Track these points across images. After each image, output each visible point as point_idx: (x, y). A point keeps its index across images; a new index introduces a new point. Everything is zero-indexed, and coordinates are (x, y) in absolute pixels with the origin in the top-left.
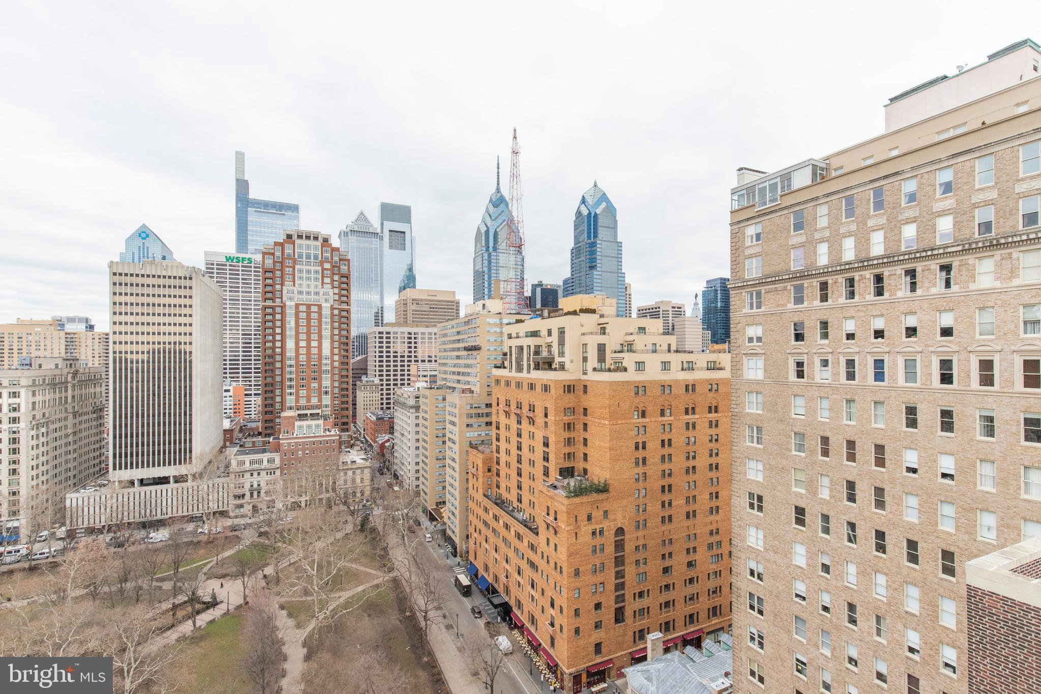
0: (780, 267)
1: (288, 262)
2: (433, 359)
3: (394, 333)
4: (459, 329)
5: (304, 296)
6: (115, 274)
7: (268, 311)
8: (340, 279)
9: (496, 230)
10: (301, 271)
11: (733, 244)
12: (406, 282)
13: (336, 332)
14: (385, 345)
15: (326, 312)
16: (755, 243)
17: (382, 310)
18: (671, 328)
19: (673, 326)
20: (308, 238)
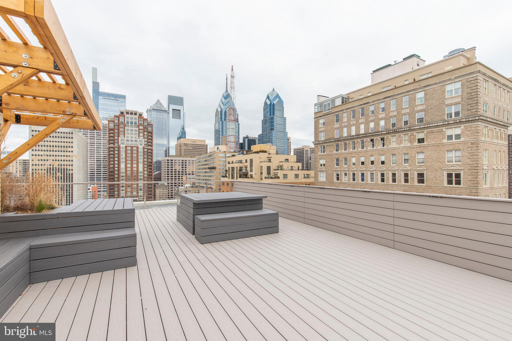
0: (331, 136)
1: (121, 126)
2: (194, 173)
3: (175, 160)
4: (206, 159)
5: (130, 142)
6: (33, 131)
7: (111, 149)
8: (147, 134)
9: (225, 111)
10: (128, 130)
11: (315, 126)
12: (181, 135)
13: (146, 160)
14: (170, 166)
15: (141, 150)
16: (323, 126)
17: (169, 149)
18: (309, 158)
19: (310, 157)
20: (131, 114)
